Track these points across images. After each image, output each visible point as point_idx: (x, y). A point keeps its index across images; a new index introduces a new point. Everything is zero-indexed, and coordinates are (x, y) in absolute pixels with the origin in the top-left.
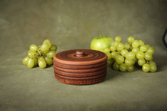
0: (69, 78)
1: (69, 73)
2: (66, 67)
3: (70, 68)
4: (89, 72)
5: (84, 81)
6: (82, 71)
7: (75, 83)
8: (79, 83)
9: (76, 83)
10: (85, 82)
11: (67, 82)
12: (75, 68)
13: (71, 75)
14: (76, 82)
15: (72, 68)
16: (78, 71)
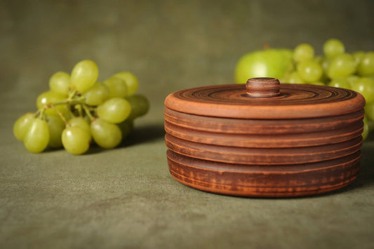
0: (258, 172)
1: (258, 154)
2: (248, 129)
3: (261, 132)
4: (329, 145)
5: (313, 182)
6: (308, 142)
7: (280, 190)
8: (294, 187)
9: (284, 190)
10: (314, 185)
11: (246, 191)
12: (281, 131)
13: (263, 158)
14: (284, 184)
15: (269, 131)
16: (292, 143)
